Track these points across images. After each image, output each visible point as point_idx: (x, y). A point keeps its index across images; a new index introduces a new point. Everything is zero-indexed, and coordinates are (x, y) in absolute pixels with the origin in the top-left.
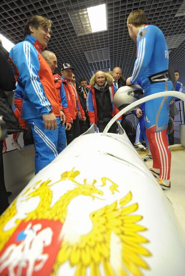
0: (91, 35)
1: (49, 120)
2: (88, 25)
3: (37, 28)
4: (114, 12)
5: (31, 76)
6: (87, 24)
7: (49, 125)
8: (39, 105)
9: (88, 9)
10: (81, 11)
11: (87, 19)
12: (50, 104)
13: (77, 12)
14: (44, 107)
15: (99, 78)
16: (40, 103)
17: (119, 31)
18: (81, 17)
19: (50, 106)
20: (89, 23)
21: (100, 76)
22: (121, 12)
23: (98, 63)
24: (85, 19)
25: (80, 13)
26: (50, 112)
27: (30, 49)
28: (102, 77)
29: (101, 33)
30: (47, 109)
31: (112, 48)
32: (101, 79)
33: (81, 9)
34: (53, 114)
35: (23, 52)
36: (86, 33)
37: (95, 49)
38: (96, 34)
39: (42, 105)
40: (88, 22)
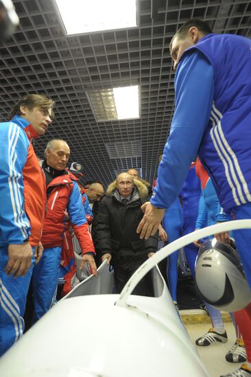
0: (117, 122)
1: (20, 255)
2: (113, 110)
3: (31, 109)
4: (150, 97)
5: (11, 174)
6: (112, 108)
7: (16, 265)
8: (9, 224)
9: (114, 89)
10: (105, 92)
11: (112, 102)
12: (28, 225)
13: (99, 92)
14: (18, 229)
15: (123, 183)
16: (13, 219)
17: (156, 121)
18: (104, 98)
19: (28, 230)
20: (115, 107)
21: (125, 180)
22: (160, 97)
23: (124, 160)
24: (108, 102)
25: (103, 94)
26: (26, 241)
27: (18, 135)
28: (128, 182)
29: (131, 121)
30: (21, 235)
31: (146, 141)
32: (125, 186)
33: (104, 88)
34: (28, 245)
35: (6, 137)
36: (109, 120)
37: (121, 141)
38: (123, 121)
39: (16, 223)
40: (113, 106)
